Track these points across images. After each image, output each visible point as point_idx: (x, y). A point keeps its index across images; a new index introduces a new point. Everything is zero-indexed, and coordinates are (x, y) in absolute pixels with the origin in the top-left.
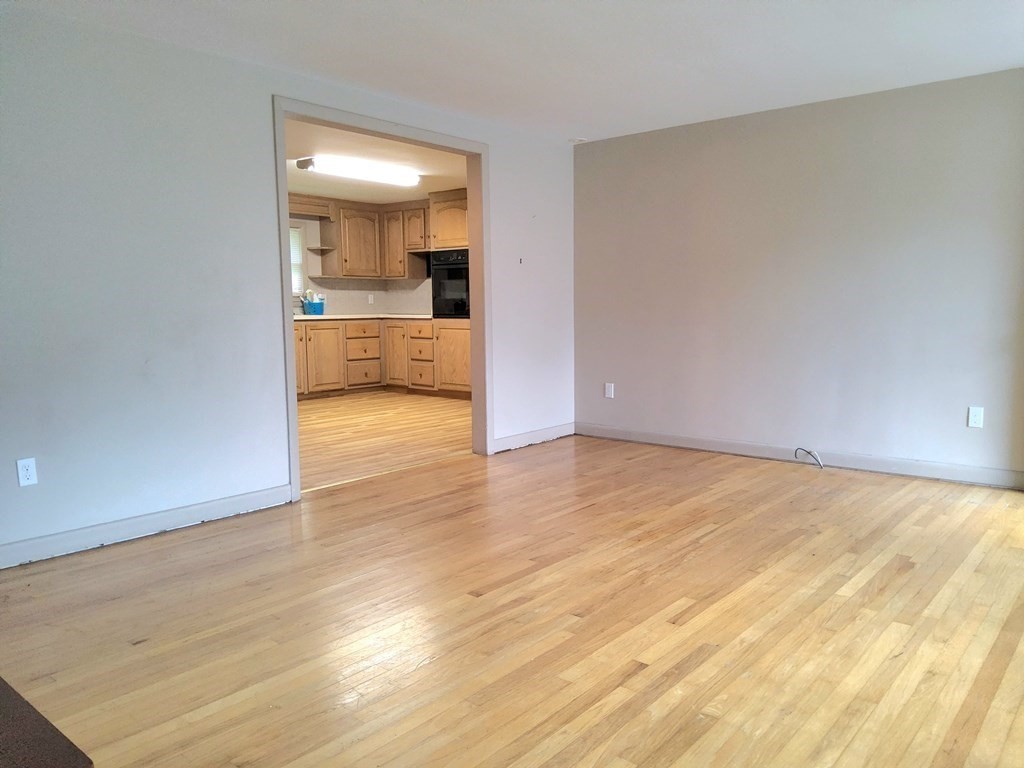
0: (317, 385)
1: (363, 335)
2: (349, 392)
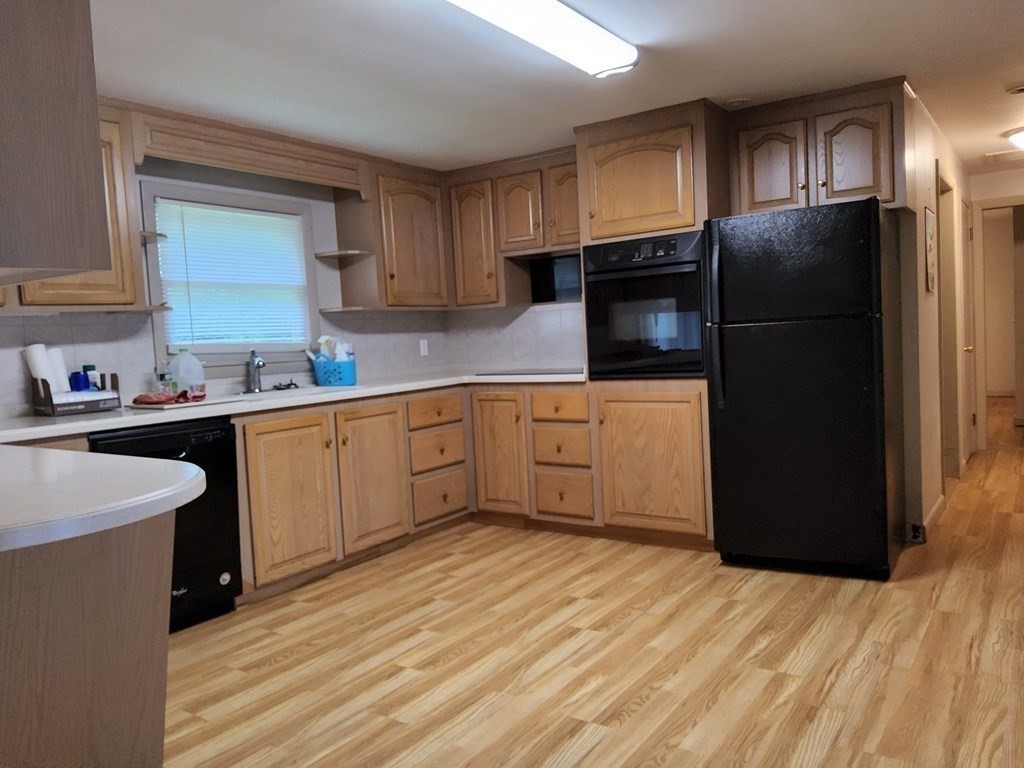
0: (361, 537)
1: (437, 419)
2: (419, 536)
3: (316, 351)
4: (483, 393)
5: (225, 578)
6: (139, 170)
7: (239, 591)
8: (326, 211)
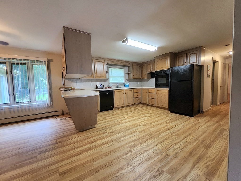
0: (127, 104)
1: (137, 92)
2: (134, 105)
3: (125, 84)
4: (143, 89)
5: (112, 106)
6: (106, 65)
7: (113, 108)
8: (127, 68)
